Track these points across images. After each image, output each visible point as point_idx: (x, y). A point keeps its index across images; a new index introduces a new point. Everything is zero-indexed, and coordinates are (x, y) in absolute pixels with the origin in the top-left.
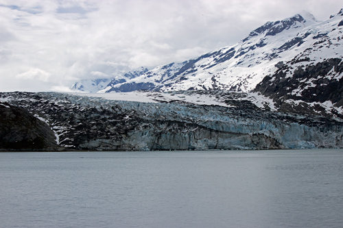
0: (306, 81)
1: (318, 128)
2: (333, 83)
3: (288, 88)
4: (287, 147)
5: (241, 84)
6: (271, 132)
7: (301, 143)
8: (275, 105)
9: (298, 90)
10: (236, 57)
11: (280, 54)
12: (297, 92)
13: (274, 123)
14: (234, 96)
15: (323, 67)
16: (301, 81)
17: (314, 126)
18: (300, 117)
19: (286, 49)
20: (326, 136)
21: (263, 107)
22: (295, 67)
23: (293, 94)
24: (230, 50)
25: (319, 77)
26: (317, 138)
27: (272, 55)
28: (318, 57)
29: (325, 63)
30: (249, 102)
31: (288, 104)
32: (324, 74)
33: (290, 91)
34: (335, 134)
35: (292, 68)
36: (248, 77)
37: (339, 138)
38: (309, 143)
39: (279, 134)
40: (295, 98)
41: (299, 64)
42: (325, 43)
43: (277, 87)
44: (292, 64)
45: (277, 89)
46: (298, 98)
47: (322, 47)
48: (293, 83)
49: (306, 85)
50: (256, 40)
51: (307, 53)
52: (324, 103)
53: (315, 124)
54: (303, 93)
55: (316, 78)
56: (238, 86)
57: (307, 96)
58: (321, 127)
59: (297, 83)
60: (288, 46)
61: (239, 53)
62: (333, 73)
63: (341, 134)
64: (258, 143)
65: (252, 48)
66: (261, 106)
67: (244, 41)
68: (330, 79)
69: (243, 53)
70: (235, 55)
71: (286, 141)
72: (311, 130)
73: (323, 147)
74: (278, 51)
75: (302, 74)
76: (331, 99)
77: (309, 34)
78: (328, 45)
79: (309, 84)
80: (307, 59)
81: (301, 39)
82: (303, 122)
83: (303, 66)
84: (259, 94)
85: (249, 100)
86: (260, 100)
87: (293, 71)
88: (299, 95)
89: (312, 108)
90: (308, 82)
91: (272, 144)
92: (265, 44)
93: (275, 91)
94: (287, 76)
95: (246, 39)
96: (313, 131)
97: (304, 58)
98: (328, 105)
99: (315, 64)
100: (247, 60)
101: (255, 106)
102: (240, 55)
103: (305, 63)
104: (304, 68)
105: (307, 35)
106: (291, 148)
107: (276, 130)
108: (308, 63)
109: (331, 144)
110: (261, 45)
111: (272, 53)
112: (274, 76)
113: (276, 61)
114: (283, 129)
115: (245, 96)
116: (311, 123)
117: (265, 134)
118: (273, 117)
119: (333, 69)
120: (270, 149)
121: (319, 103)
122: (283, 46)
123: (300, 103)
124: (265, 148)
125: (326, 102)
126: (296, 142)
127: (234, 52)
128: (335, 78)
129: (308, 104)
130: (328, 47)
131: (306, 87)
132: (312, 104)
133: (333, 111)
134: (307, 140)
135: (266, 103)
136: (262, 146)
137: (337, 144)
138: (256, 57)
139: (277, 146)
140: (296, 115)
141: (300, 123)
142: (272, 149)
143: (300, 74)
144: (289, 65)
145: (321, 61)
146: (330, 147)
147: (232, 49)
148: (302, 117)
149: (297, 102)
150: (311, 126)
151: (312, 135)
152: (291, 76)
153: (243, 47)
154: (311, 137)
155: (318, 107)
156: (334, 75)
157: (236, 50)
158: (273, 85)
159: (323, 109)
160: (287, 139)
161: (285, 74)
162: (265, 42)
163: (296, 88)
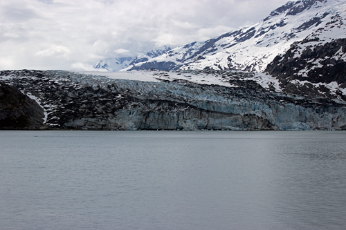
0: (314, 61)
1: (314, 109)
2: (340, 64)
3: (295, 69)
4: (281, 128)
5: (256, 64)
6: (263, 112)
7: (296, 124)
8: (280, 85)
9: (304, 70)
10: (257, 37)
11: (298, 34)
12: (303, 73)
13: (268, 104)
14: (241, 76)
15: (331, 48)
16: (309, 62)
17: (310, 107)
18: (298, 98)
19: (304, 29)
20: (322, 117)
21: (268, 87)
22: (304, 47)
23: (299, 74)
24: (250, 30)
25: (326, 57)
26: (313, 119)
27: (290, 35)
28: (327, 37)
29: (333, 44)
30: (254, 82)
31: (293, 85)
32: (331, 54)
33: (297, 71)
34: (331, 116)
35: (300, 48)
36: (264, 57)
37: (335, 120)
38: (304, 124)
39: (272, 115)
40: (301, 78)
41: (307, 44)
42: (337, 23)
43: (284, 67)
44: (302, 44)
45: (284, 69)
46: (304, 79)
47: (333, 27)
48: (300, 63)
49: (313, 65)
50: (277, 20)
51: (318, 33)
52: (330, 85)
53: (311, 105)
54: (309, 74)
55: (323, 58)
56: (252, 66)
57: (313, 76)
58: (317, 108)
59: (305, 63)
60: (306, 26)
61: (259, 33)
62: (340, 54)
63: (337, 115)
64: (249, 124)
65: (272, 28)
66: (266, 86)
67: (265, 20)
68: (337, 59)
69: (263, 33)
70: (256, 34)
71: (280, 122)
72: (307, 111)
73: (319, 129)
74: (296, 31)
75: (309, 54)
76: (336, 80)
77: (327, 14)
78: (339, 25)
79: (316, 65)
80: (317, 40)
81: (319, 19)
82: (300, 102)
83: (311, 46)
84: (267, 74)
85: (254, 80)
86: (265, 81)
87: (301, 51)
88: (305, 75)
89: (316, 89)
90: (315, 63)
91: (264, 125)
92: (286, 24)
93: (283, 71)
94: (295, 56)
95: (267, 19)
96: (308, 112)
97: (314, 38)
98: (333, 86)
99: (323, 45)
100: (266, 40)
101: (260, 87)
102: (260, 35)
103: (313, 43)
104: (312, 48)
105: (325, 15)
106: (285, 130)
107: (269, 111)
108: (316, 43)
109: (327, 125)
110: (281, 24)
111: (290, 32)
112: (284, 56)
113: (292, 41)
114: (277, 110)
115: (252, 76)
116: (308, 103)
117: (257, 114)
118: (270, 98)
119: (341, 50)
120: (261, 130)
121: (324, 84)
122: (302, 26)
123: (305, 84)
124: (256, 129)
125: (332, 83)
126: (290, 123)
127: (255, 31)
128: (342, 58)
129: (314, 84)
130: (339, 27)
131: (313, 68)
132: (317, 85)
133: (337, 93)
134: (302, 122)
135: (271, 83)
136: (253, 126)
137: (332, 126)
138: (275, 36)
139: (269, 127)
140: (295, 96)
141: (296, 104)
142: (264, 130)
143: (308, 54)
144: (299, 45)
145: (330, 41)
146: (326, 129)
147: (253, 28)
148: (301, 98)
149: (302, 83)
150: (306, 107)
151: (307, 116)
152: (299, 56)
153: (264, 27)
154: (306, 118)
155: (322, 88)
156: (341, 55)
157: (257, 29)
158: (281, 65)
159: (327, 90)
160: (282, 120)
161: (294, 54)
162: (285, 22)
163: (303, 68)
